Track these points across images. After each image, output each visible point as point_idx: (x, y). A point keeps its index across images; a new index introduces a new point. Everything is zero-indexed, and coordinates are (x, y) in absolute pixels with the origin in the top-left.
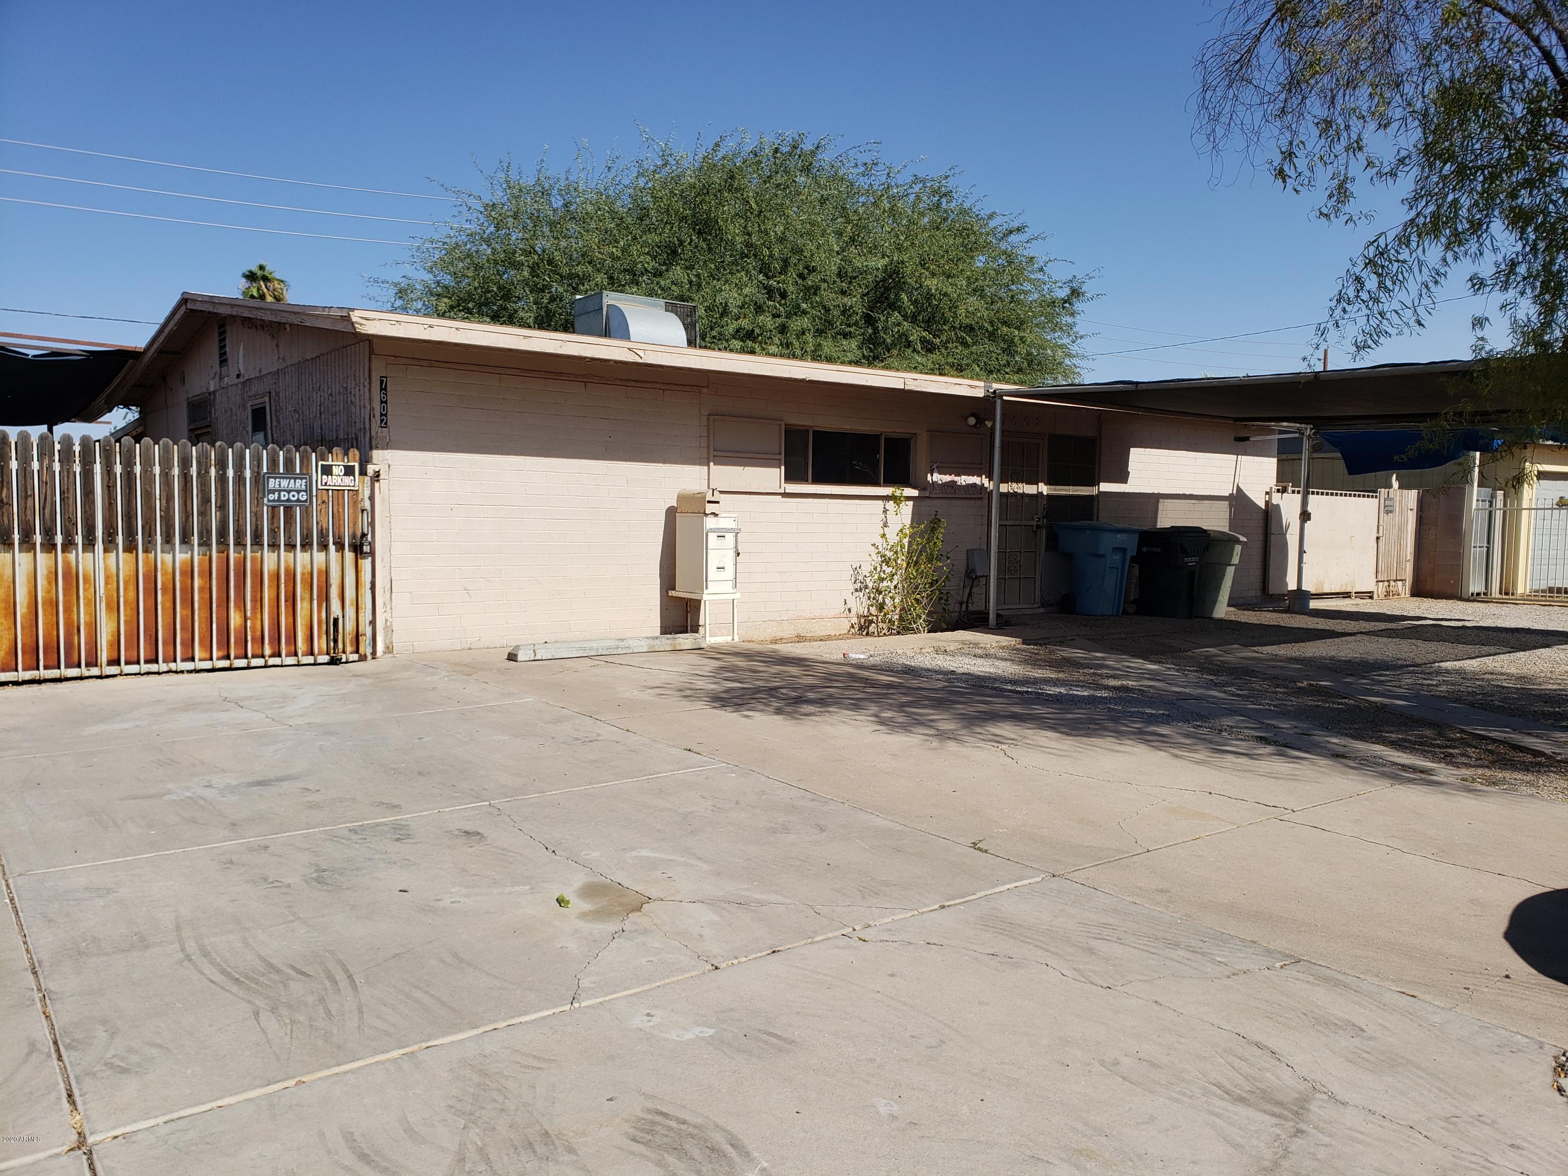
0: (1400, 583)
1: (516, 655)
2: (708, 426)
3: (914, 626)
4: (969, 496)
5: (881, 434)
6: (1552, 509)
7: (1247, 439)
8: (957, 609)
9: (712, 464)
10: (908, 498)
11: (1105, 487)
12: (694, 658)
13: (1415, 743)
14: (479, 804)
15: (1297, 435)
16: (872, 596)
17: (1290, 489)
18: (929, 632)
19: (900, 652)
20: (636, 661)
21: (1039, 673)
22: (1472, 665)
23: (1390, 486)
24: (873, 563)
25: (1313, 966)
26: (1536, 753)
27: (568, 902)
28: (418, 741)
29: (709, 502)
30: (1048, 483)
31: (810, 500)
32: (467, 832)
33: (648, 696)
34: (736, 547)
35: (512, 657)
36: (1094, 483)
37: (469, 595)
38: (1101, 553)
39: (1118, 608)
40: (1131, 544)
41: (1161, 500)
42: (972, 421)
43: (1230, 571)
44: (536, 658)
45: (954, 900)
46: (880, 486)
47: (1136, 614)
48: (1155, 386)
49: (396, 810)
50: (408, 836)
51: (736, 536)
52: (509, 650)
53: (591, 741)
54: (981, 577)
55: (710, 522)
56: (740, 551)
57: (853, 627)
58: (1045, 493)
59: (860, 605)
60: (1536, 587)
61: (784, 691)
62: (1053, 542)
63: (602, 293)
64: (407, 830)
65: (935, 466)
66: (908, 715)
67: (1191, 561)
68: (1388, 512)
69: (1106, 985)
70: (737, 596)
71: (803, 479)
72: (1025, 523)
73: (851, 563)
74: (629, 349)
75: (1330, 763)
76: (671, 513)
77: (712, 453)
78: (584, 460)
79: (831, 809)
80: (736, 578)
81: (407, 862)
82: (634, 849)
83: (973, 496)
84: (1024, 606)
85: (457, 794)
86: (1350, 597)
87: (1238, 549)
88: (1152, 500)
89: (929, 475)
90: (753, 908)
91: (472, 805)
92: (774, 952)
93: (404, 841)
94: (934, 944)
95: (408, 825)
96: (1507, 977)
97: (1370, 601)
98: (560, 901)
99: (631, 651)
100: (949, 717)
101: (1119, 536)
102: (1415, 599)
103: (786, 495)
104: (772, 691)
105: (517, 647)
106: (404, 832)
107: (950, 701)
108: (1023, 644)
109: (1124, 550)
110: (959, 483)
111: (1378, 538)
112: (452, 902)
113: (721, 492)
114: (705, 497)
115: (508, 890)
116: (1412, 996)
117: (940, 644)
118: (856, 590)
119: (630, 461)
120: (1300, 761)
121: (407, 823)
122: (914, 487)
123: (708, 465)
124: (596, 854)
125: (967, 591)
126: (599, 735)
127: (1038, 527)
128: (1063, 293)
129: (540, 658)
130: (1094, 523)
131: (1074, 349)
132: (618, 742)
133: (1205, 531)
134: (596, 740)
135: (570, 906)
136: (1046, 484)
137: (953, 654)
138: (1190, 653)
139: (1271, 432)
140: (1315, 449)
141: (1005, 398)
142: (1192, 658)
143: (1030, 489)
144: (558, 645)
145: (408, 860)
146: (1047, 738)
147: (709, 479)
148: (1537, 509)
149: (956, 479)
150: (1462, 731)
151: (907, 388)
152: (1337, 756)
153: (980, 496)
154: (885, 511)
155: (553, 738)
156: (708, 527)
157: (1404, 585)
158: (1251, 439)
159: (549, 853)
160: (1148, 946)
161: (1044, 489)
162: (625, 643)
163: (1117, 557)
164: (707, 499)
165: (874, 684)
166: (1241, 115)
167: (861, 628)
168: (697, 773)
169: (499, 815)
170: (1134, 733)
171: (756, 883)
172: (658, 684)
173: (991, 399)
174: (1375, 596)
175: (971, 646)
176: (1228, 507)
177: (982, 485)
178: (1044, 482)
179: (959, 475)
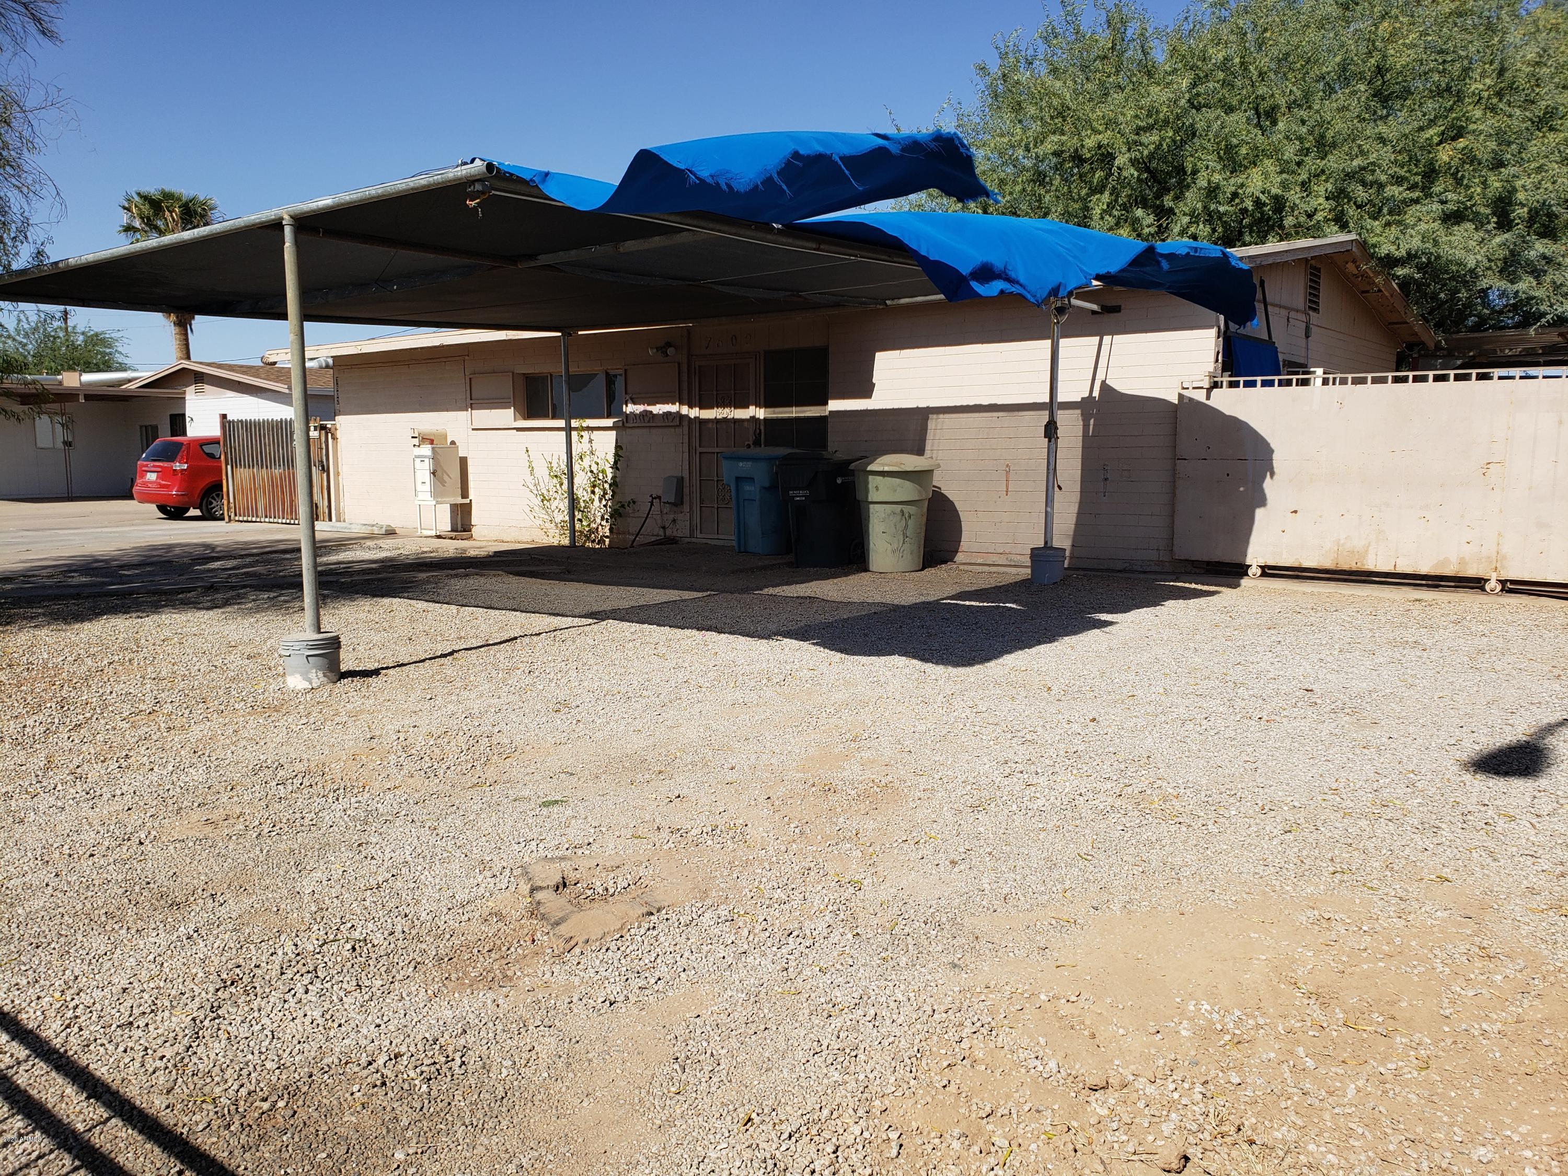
2: (470, 382)
4: (667, 425)
10: (608, 428)
29: (412, 437)
30: (766, 405)
31: (535, 433)
36: (822, 400)
58: (760, 417)
65: (628, 396)
71: (546, 416)
77: (471, 402)
83: (673, 424)
84: (723, 537)
88: (913, 417)
89: (624, 405)
109: (752, 480)
110: (654, 413)
122: (608, 418)
123: (469, 411)
136: (759, 407)
143: (740, 414)
147: (471, 421)
149: (649, 408)
153: (679, 423)
161: (758, 412)
176: (1080, 418)
177: (678, 412)
178: (758, 405)
179: (654, 404)
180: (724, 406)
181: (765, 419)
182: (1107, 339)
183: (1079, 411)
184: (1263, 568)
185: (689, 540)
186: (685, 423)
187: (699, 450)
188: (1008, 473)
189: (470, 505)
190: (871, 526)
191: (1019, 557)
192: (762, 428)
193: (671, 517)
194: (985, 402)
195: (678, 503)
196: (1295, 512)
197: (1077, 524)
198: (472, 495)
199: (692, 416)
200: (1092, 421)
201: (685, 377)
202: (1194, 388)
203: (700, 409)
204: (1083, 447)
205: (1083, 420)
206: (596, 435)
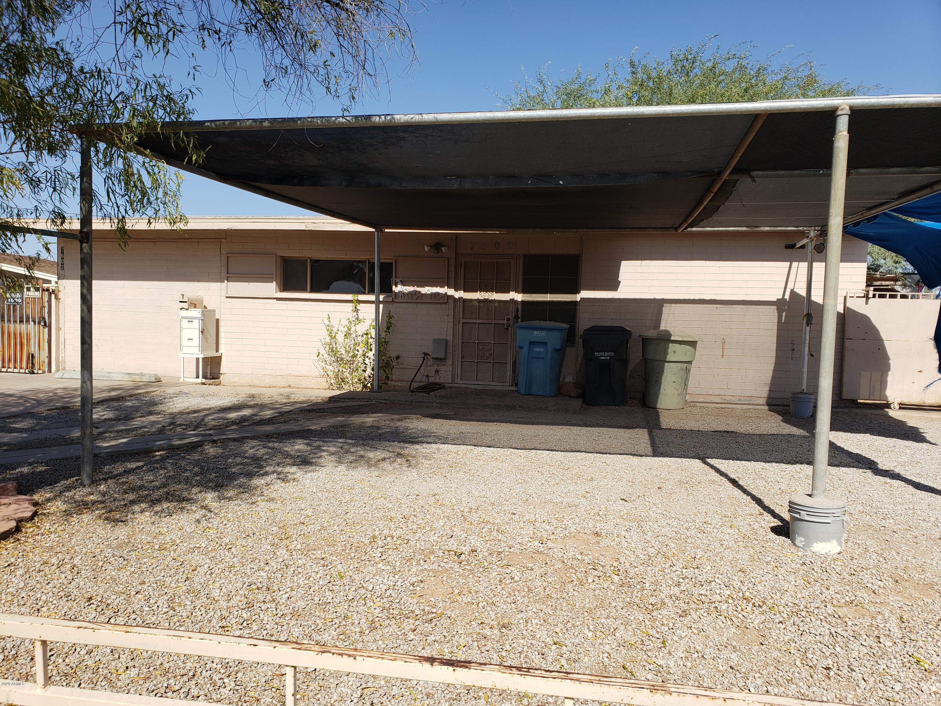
2: (226, 260)
4: (433, 301)
7: (796, 246)
9: (226, 281)
11: (585, 294)
29: (181, 302)
30: (524, 292)
41: (666, 305)
42: (426, 248)
55: (183, 313)
58: (518, 300)
65: (399, 281)
67: (602, 356)
71: (303, 290)
72: (495, 322)
77: (229, 275)
83: (438, 302)
84: (498, 384)
89: (394, 287)
103: (281, 299)
110: (423, 292)
119: (179, 281)
127: (509, 325)
136: (520, 293)
143: (501, 297)
147: (226, 290)
149: (420, 289)
153: (447, 302)
156: (181, 316)
161: (519, 297)
176: (776, 311)
177: (446, 293)
178: (517, 291)
179: (423, 286)
180: (487, 291)
181: (522, 301)
182: (795, 264)
183: (775, 307)
184: (900, 404)
185: (451, 385)
186: (451, 301)
187: (462, 321)
188: (723, 343)
189: (220, 358)
190: (664, 378)
191: (730, 398)
192: (520, 307)
193: (435, 368)
194: (697, 297)
195: (441, 360)
196: (921, 371)
197: (773, 377)
198: (222, 350)
199: (457, 297)
200: (784, 314)
201: (453, 269)
202: (857, 297)
203: (464, 292)
204: (778, 330)
205: (778, 313)
206: (360, 307)
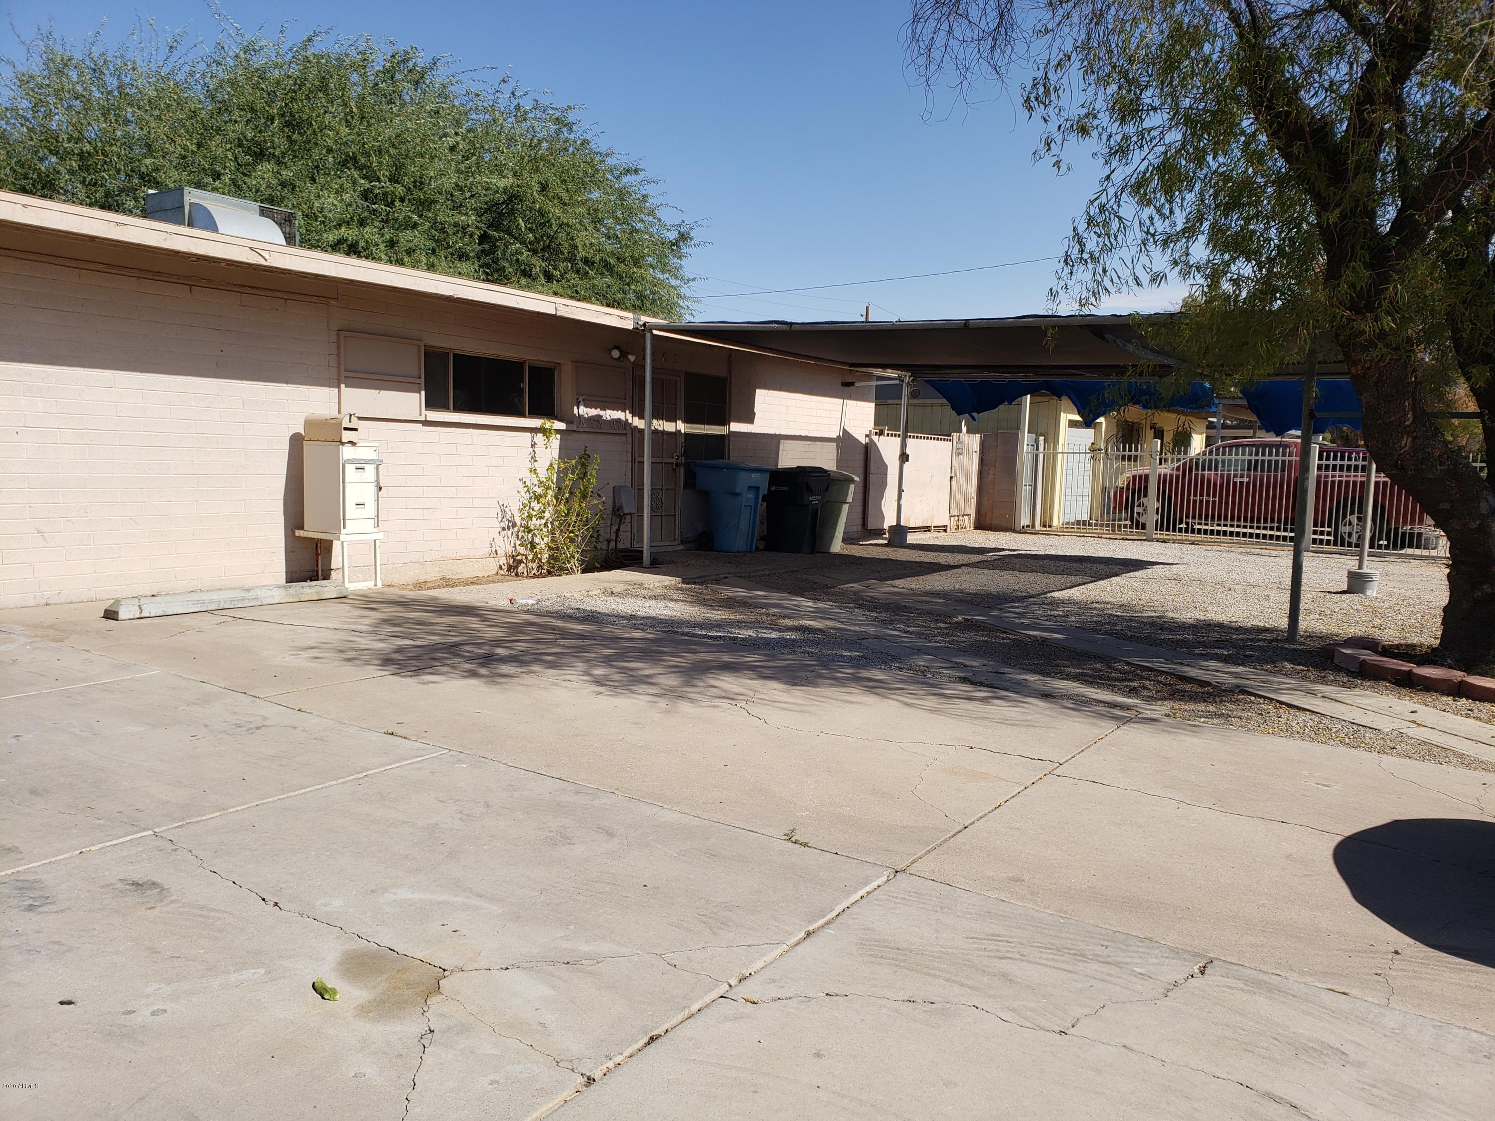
0: (966, 518)
1: (116, 613)
2: (338, 342)
3: (569, 566)
4: (614, 431)
5: (525, 362)
6: (1086, 453)
7: (852, 384)
8: (604, 547)
9: (343, 386)
10: (558, 431)
11: (736, 427)
12: (342, 609)
13: (1095, 677)
14: (139, 835)
15: (897, 382)
16: (520, 534)
17: (886, 432)
18: (583, 572)
19: (568, 595)
20: (270, 615)
21: (717, 615)
22: (1074, 593)
23: (960, 431)
24: (522, 499)
25: (1230, 966)
26: (1202, 683)
27: (334, 992)
28: (14, 740)
29: (346, 429)
30: (686, 421)
31: (453, 430)
32: (136, 884)
33: (302, 661)
34: (377, 481)
35: (110, 615)
36: (724, 422)
37: (45, 539)
38: (737, 491)
39: (751, 545)
40: (762, 481)
41: (782, 441)
42: (616, 354)
43: (845, 508)
44: (142, 615)
45: (816, 921)
46: (525, 417)
47: (764, 550)
48: (809, 328)
49: (13, 856)
50: (46, 900)
51: (377, 469)
52: (106, 605)
53: (258, 728)
54: (628, 514)
55: (347, 452)
56: (382, 485)
57: (501, 567)
58: (683, 432)
59: (506, 544)
60: (1067, 520)
61: (468, 648)
62: (691, 481)
63: (183, 189)
64: (41, 889)
65: (581, 399)
66: (623, 670)
67: (815, 500)
68: (959, 454)
69: (1057, 1029)
70: (380, 536)
71: (444, 407)
72: (666, 460)
73: (498, 499)
74: (251, 248)
75: (1048, 705)
76: (296, 442)
77: (343, 374)
78: (190, 377)
79: (605, 804)
80: (378, 516)
81: (56, 947)
82: (385, 889)
83: (618, 432)
84: (668, 543)
85: (102, 822)
86: (929, 531)
87: (852, 487)
88: (773, 441)
89: (575, 408)
90: (589, 968)
91: (129, 838)
92: (652, 1039)
93: (41, 909)
94: (837, 995)
95: (39, 881)
96: (1396, 952)
97: (944, 534)
98: (320, 991)
99: (260, 603)
100: (660, 671)
101: (753, 476)
102: (978, 531)
103: (426, 423)
104: (453, 649)
105: (117, 602)
106: (37, 893)
107: (655, 652)
108: (683, 583)
109: (757, 489)
110: (604, 418)
111: (951, 478)
112: (153, 1013)
113: (360, 418)
114: (341, 423)
115: (233, 978)
116: (1344, 993)
117: (607, 585)
118: (504, 529)
119: (246, 379)
120: (1022, 705)
121: (38, 877)
122: (561, 420)
123: (339, 387)
124: (337, 903)
125: (614, 528)
126: (265, 719)
127: (677, 465)
128: (672, 235)
129: (148, 615)
130: (726, 461)
131: (684, 291)
132: (295, 728)
133: (826, 471)
134: (264, 726)
135: (337, 997)
136: (683, 422)
137: (621, 595)
138: (836, 589)
139: (870, 377)
140: (914, 395)
141: (655, 332)
142: (842, 594)
143: (669, 427)
144: (169, 598)
145: (58, 943)
146: (775, 690)
147: (339, 403)
148: (1068, 453)
149: (602, 413)
150: (1128, 664)
151: (558, 314)
152: (1047, 696)
153: (625, 432)
154: (533, 445)
155: (206, 726)
156: (345, 458)
157: (969, 519)
158: (856, 384)
159: (270, 908)
160: (1057, 961)
161: (682, 427)
162: (252, 594)
163: (751, 496)
164: (344, 426)
165: (565, 634)
166: (955, 50)
167: (510, 568)
168: (417, 765)
169: (175, 850)
170: (847, 679)
171: (572, 927)
172: (311, 643)
173: (639, 333)
174: (948, 529)
175: (636, 587)
176: (836, 448)
177: (627, 420)
178: (682, 420)
179: (604, 409)
180: (657, 417)
181: (686, 433)
183: (835, 444)
186: (630, 432)
192: (684, 440)
199: (634, 425)
200: (840, 451)
201: (630, 387)
